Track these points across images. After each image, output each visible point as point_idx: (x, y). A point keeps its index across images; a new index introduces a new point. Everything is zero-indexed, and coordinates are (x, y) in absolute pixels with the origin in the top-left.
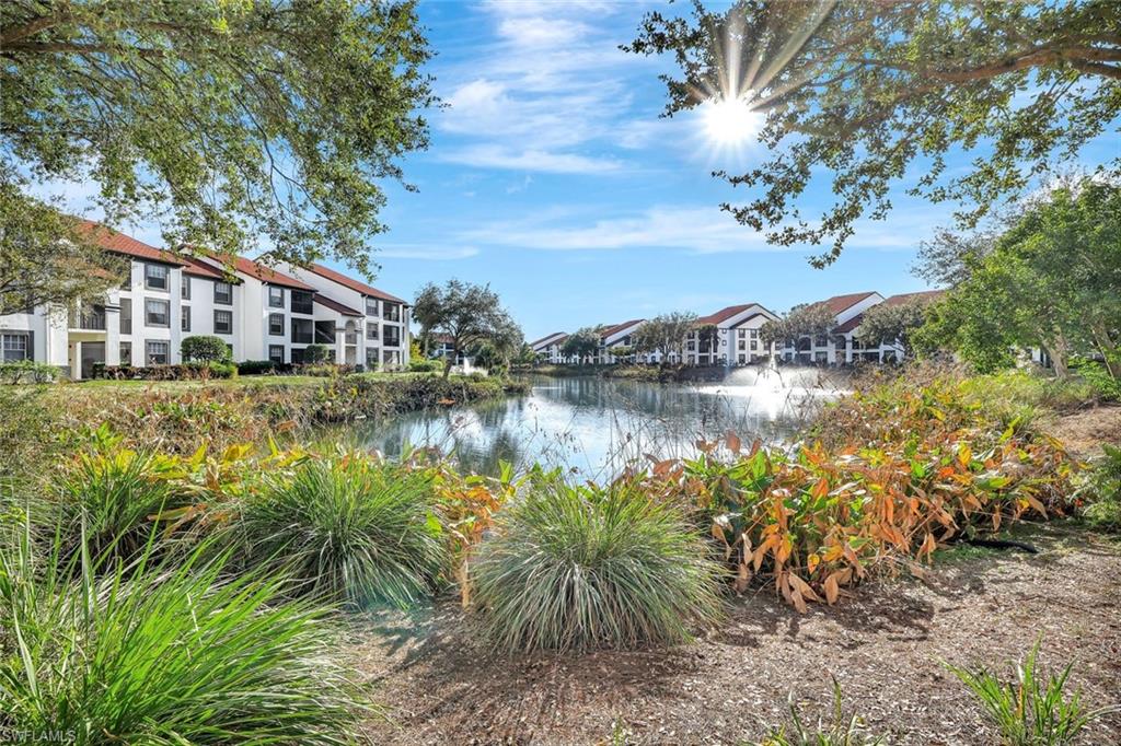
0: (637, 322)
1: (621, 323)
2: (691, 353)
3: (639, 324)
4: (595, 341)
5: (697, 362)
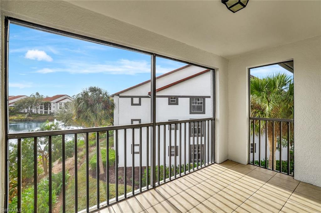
2: (41, 110)
5: (43, 113)
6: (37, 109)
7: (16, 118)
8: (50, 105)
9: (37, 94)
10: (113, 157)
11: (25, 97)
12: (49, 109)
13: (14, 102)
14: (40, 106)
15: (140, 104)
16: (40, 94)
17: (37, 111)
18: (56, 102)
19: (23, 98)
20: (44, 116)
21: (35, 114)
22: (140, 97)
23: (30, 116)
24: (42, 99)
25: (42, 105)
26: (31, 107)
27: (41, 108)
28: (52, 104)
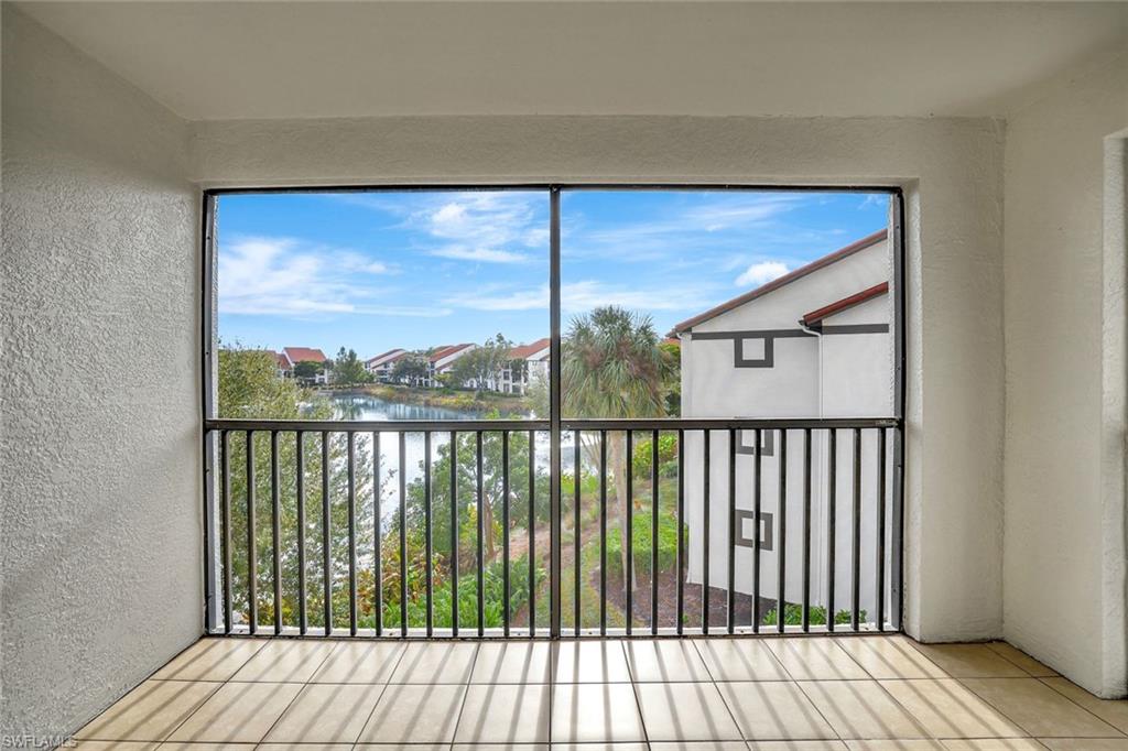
0: (468, 345)
1: (456, 345)
2: (506, 382)
3: (461, 353)
4: (423, 366)
5: (511, 391)
6: (497, 378)
7: (454, 401)
8: (526, 368)
9: (500, 338)
10: (671, 545)
11: (472, 348)
12: (523, 378)
13: (451, 362)
14: (503, 370)
15: (768, 362)
16: (506, 339)
17: (497, 386)
18: (541, 360)
19: (467, 350)
20: (511, 400)
21: (492, 393)
22: (769, 336)
23: (480, 397)
24: (508, 350)
25: (507, 367)
26: (485, 375)
27: (506, 378)
28: (530, 365)
